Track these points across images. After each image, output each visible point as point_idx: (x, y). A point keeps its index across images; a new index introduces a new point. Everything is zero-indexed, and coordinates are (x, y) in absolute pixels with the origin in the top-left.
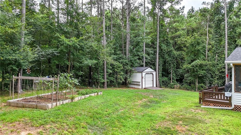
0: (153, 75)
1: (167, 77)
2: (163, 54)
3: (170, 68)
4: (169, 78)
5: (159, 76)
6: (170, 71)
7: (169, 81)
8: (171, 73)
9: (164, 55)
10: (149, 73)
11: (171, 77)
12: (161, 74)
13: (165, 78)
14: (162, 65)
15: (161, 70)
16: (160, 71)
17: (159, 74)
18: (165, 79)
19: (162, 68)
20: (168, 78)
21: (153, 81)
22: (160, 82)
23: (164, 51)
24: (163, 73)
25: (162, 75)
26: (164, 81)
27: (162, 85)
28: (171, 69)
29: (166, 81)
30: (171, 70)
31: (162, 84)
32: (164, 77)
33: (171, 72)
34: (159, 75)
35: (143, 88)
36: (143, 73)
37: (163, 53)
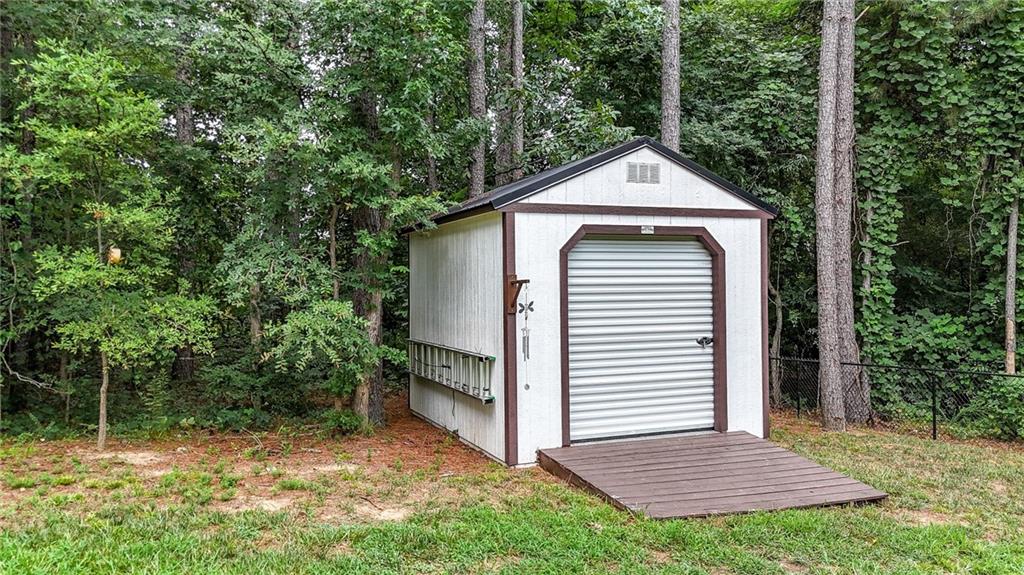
0: (716, 255)
1: (960, 308)
2: (905, 68)
3: (989, 217)
4: (976, 317)
5: (857, 299)
6: (989, 247)
7: (975, 355)
8: (1004, 270)
9: (919, 71)
10: (648, 223)
11: (1002, 305)
12: (890, 276)
13: (936, 321)
14: (894, 189)
15: (883, 237)
16: (874, 253)
17: (856, 286)
18: (933, 330)
19: (900, 214)
20: (970, 327)
21: (717, 341)
22: (868, 361)
23: (920, 34)
24: (913, 271)
25: (890, 287)
26: (921, 347)
27: (896, 397)
28: (1007, 219)
29: (943, 353)
30: (1006, 231)
31: (902, 384)
32: (926, 312)
33: (1004, 260)
34: (866, 289)
35: (526, 456)
36: (521, 221)
37: (907, 49)
